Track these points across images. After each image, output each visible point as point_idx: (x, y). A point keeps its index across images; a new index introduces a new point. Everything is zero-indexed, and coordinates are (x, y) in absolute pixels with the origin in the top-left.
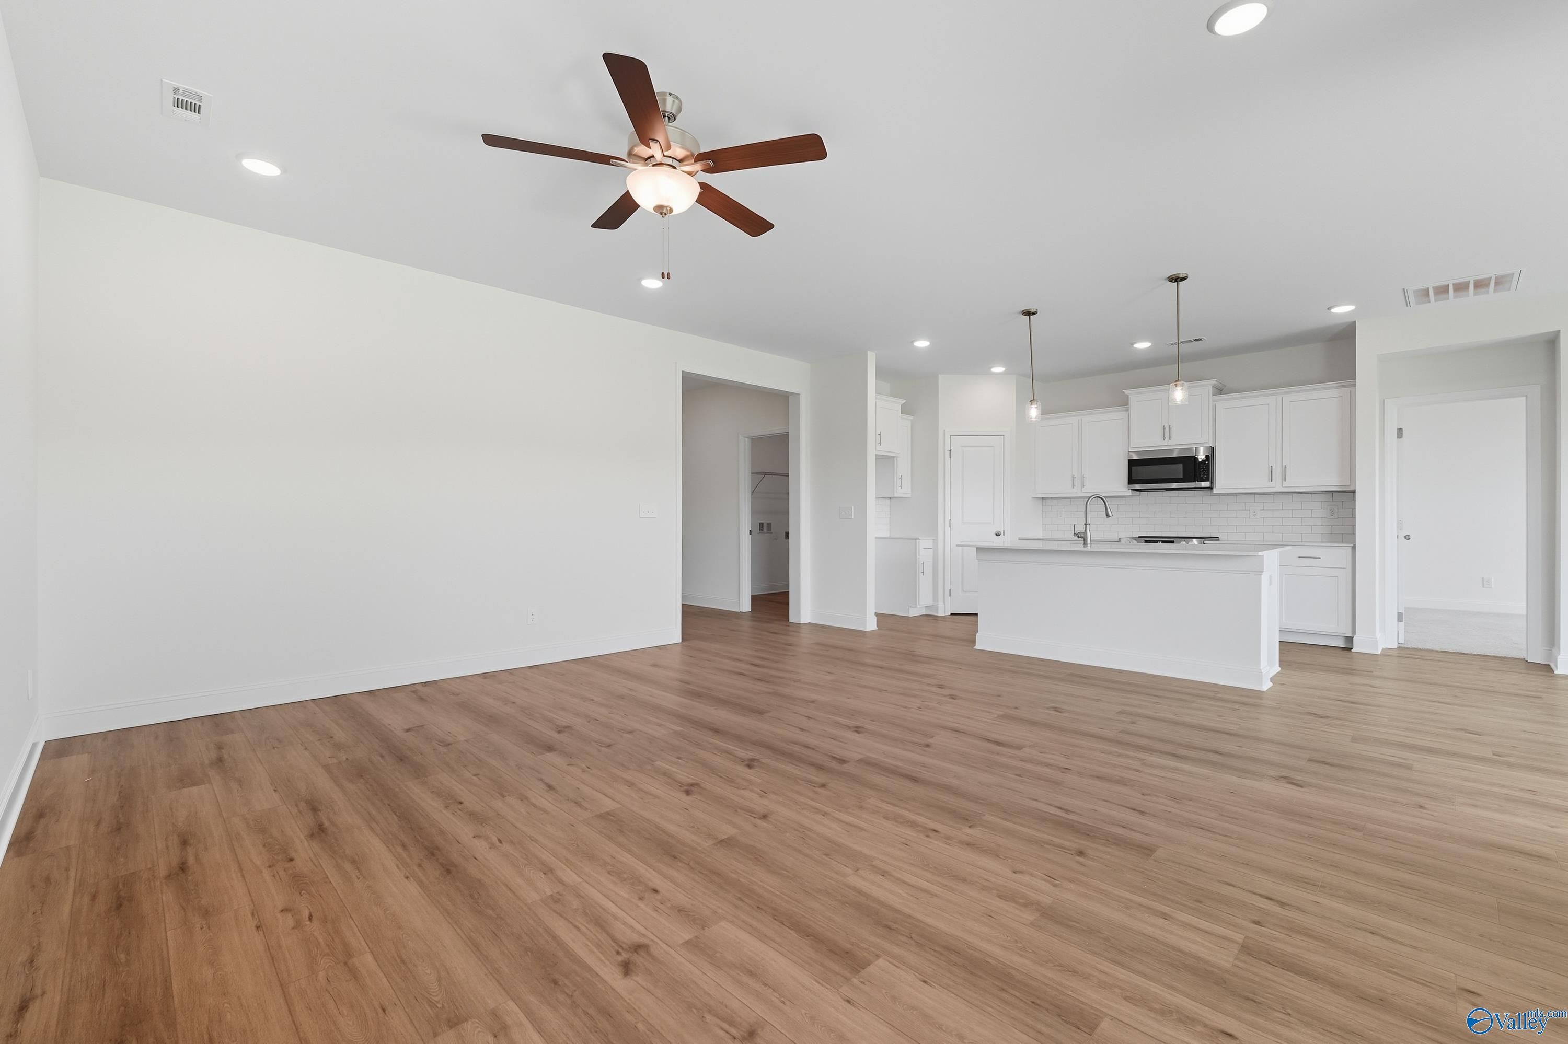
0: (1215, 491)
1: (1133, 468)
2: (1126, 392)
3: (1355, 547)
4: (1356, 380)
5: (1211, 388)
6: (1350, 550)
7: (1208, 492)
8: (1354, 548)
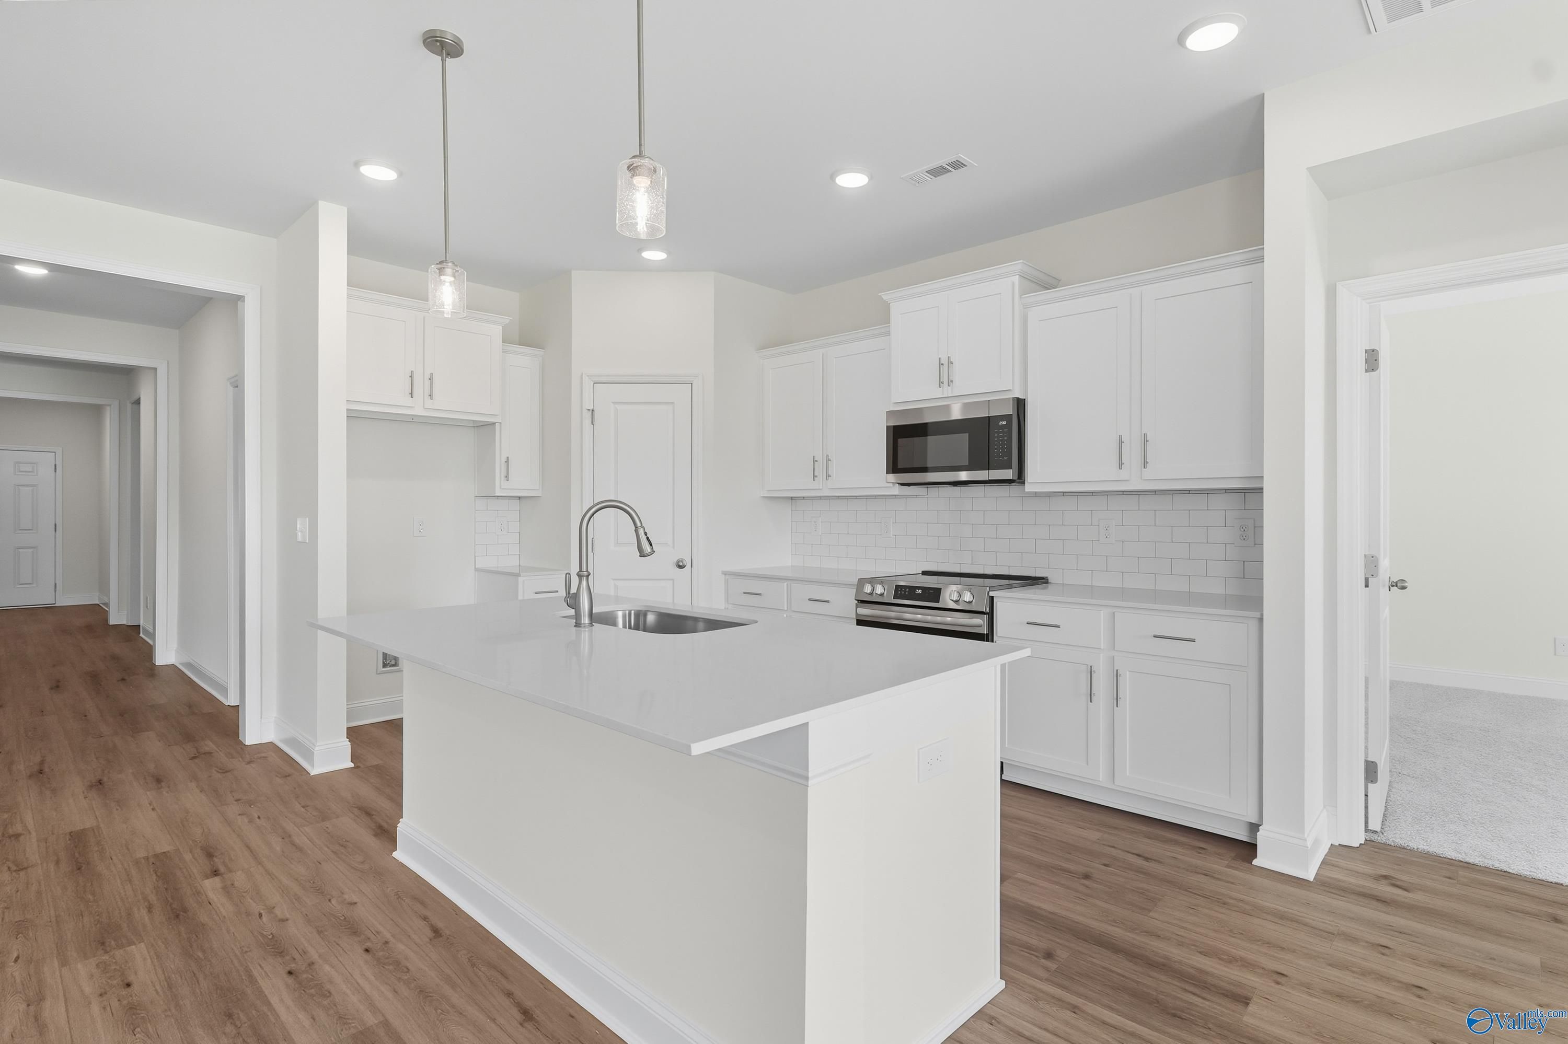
0: (1028, 488)
1: (900, 440)
2: (886, 296)
3: (1263, 619)
4: (1265, 246)
5: (1016, 279)
6: (1253, 625)
7: (1014, 489)
8: (1261, 620)
